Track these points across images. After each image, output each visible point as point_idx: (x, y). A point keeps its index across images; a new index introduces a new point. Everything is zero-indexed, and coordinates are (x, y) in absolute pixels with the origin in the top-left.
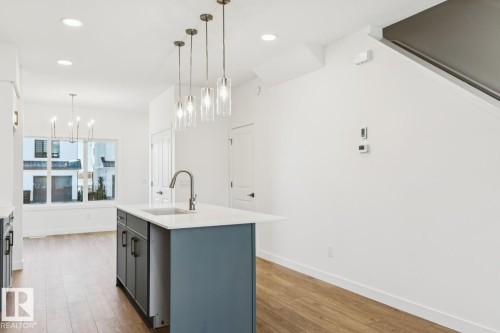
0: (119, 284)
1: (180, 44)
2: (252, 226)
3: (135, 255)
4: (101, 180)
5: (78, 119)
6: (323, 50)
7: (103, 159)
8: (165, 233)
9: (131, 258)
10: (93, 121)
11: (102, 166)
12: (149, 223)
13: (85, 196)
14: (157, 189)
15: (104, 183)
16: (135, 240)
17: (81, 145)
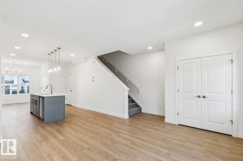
0: (31, 113)
1: (49, 54)
2: (64, 96)
3: (36, 104)
4: (22, 87)
5: (16, 69)
6: (86, 59)
7: (23, 80)
8: (43, 98)
9: (35, 105)
10: (21, 70)
11: (23, 82)
12: (39, 96)
13: (18, 92)
14: (43, 90)
15: (24, 89)
16: (36, 101)
17: (16, 77)
